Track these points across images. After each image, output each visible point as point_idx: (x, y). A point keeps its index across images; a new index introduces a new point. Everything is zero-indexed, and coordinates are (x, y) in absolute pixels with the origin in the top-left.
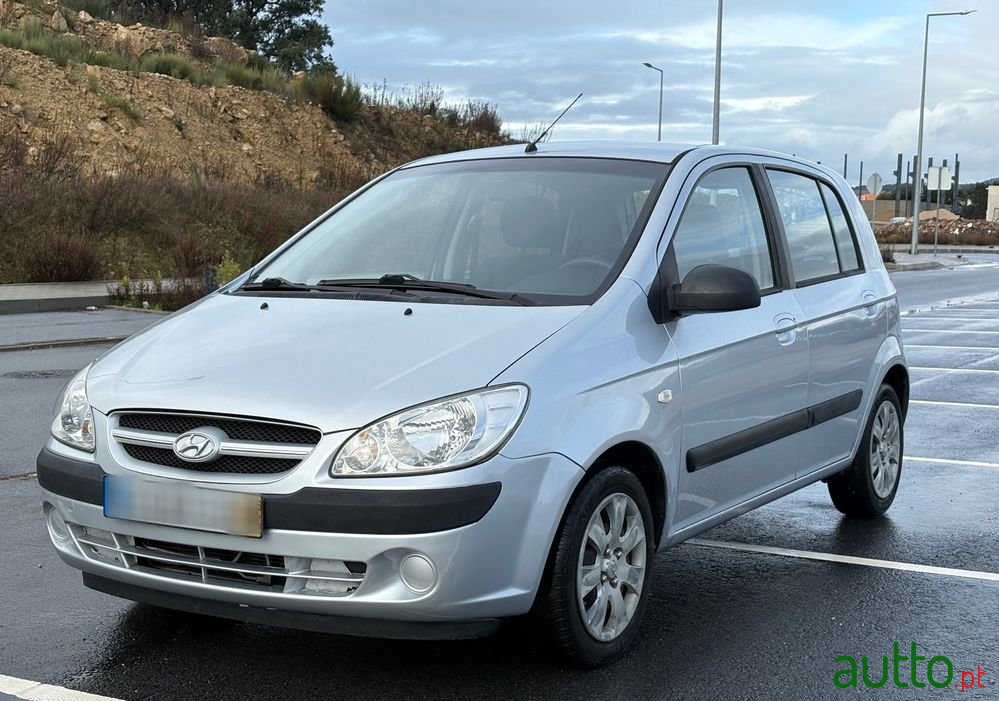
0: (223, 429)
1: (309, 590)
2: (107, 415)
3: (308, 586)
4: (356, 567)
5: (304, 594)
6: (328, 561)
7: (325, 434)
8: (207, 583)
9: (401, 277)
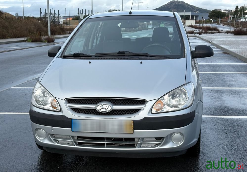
0: (110, 102)
1: (143, 146)
2: (64, 100)
3: (142, 145)
4: (158, 139)
5: (141, 148)
6: (149, 138)
7: (148, 101)
8: (106, 148)
9: (124, 52)
